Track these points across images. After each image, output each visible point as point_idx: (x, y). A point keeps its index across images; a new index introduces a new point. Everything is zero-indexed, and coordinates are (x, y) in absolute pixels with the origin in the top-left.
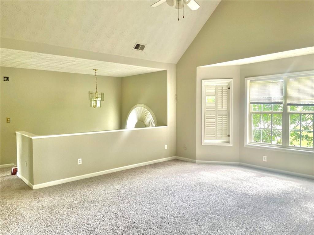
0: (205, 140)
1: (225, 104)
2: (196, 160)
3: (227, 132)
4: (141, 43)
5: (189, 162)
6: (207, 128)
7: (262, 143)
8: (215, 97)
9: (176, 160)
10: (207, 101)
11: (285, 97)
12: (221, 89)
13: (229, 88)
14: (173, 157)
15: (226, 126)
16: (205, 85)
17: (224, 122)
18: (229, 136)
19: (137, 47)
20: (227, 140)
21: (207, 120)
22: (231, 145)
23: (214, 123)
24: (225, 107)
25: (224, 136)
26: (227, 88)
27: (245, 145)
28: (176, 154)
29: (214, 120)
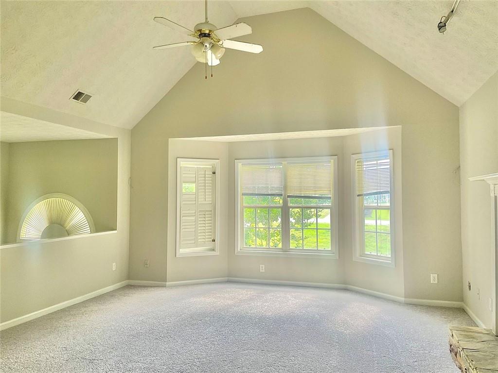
0: (181, 250)
1: (209, 195)
2: (166, 282)
3: (211, 235)
5: (154, 287)
6: (183, 230)
7: (257, 248)
8: (195, 184)
10: (184, 191)
11: (285, 188)
12: (203, 173)
13: (214, 173)
14: (124, 283)
15: (211, 226)
16: (181, 166)
17: (207, 221)
18: (214, 241)
19: (78, 96)
20: (211, 247)
21: (184, 218)
22: (217, 253)
23: (194, 223)
24: (209, 199)
25: (207, 241)
26: (211, 173)
27: (236, 252)
28: (129, 277)
29: (193, 218)
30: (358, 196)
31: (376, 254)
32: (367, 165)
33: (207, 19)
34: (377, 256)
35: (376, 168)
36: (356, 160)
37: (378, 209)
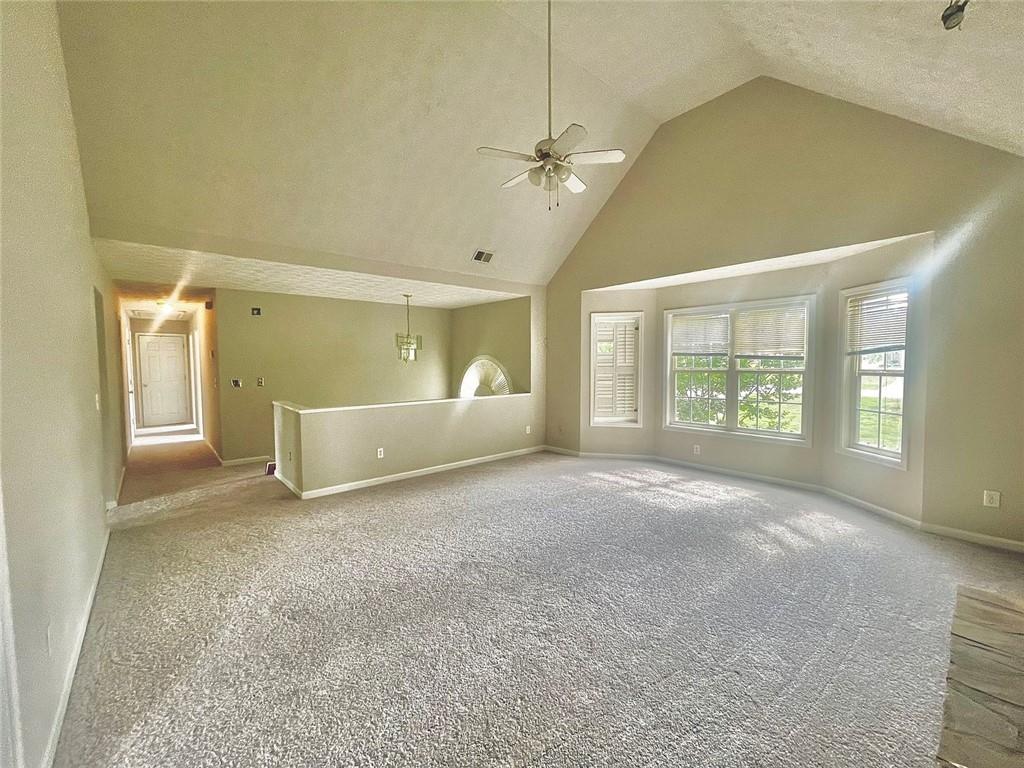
0: (595, 418)
1: (630, 357)
2: (579, 451)
3: (632, 404)
4: (486, 250)
5: (567, 455)
6: (599, 396)
7: (693, 424)
8: (613, 343)
9: (545, 452)
10: (598, 351)
11: (733, 344)
12: (623, 329)
13: (637, 329)
14: (541, 447)
15: (632, 393)
16: (595, 322)
17: (628, 386)
18: (636, 410)
19: (479, 256)
20: (633, 418)
21: (598, 382)
22: (640, 425)
23: (611, 389)
24: (629, 362)
25: (628, 411)
26: (634, 328)
27: (662, 426)
28: (546, 441)
29: (611, 383)
30: (849, 354)
31: (876, 446)
32: (867, 304)
33: (550, 134)
34: (878, 449)
35: (884, 308)
36: (848, 298)
37: (885, 375)
